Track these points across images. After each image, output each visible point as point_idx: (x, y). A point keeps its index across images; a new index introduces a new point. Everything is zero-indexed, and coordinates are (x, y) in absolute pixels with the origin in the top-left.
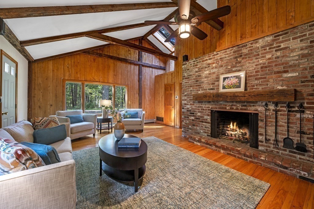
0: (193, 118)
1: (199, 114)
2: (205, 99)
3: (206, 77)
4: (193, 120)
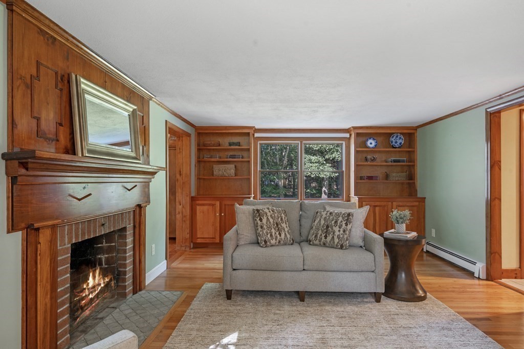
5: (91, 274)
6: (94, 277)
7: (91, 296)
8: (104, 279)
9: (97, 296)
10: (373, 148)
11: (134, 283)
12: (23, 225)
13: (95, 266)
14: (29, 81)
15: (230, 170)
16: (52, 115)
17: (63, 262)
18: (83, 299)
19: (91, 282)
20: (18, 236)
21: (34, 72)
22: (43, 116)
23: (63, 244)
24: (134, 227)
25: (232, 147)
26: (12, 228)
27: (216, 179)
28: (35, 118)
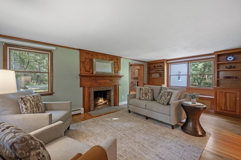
0: (133, 84)
1: (134, 83)
2: (136, 79)
3: (136, 72)
4: (133, 85)
5: (100, 99)
6: (101, 100)
7: (100, 104)
8: (104, 101)
9: (102, 104)
10: (231, 61)
11: (114, 103)
12: (83, 86)
13: (101, 97)
14: (83, 62)
15: (157, 75)
16: (88, 67)
17: (92, 94)
18: (98, 104)
19: (100, 101)
20: (82, 88)
21: (84, 60)
22: (87, 67)
23: (92, 90)
24: (114, 90)
25: (158, 67)
26: (81, 87)
27: (153, 78)
28: (84, 68)
